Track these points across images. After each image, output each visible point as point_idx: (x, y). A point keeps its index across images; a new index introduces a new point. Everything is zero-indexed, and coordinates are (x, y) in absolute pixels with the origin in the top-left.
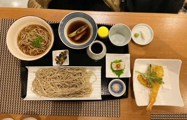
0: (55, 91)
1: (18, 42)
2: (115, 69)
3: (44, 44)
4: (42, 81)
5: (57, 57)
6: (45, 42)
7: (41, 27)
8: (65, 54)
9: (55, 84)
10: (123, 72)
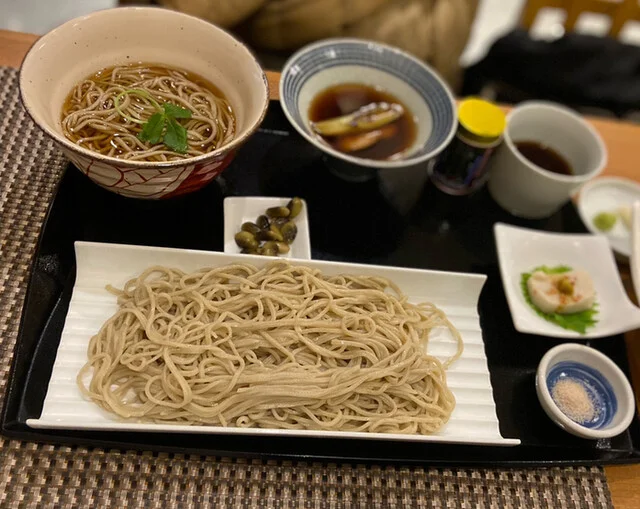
0: (246, 379)
1: (63, 117)
2: (553, 301)
3: (199, 136)
4: (162, 323)
5: (247, 227)
6: (207, 134)
7: (191, 77)
8: (288, 218)
9: (242, 342)
10: (594, 317)
